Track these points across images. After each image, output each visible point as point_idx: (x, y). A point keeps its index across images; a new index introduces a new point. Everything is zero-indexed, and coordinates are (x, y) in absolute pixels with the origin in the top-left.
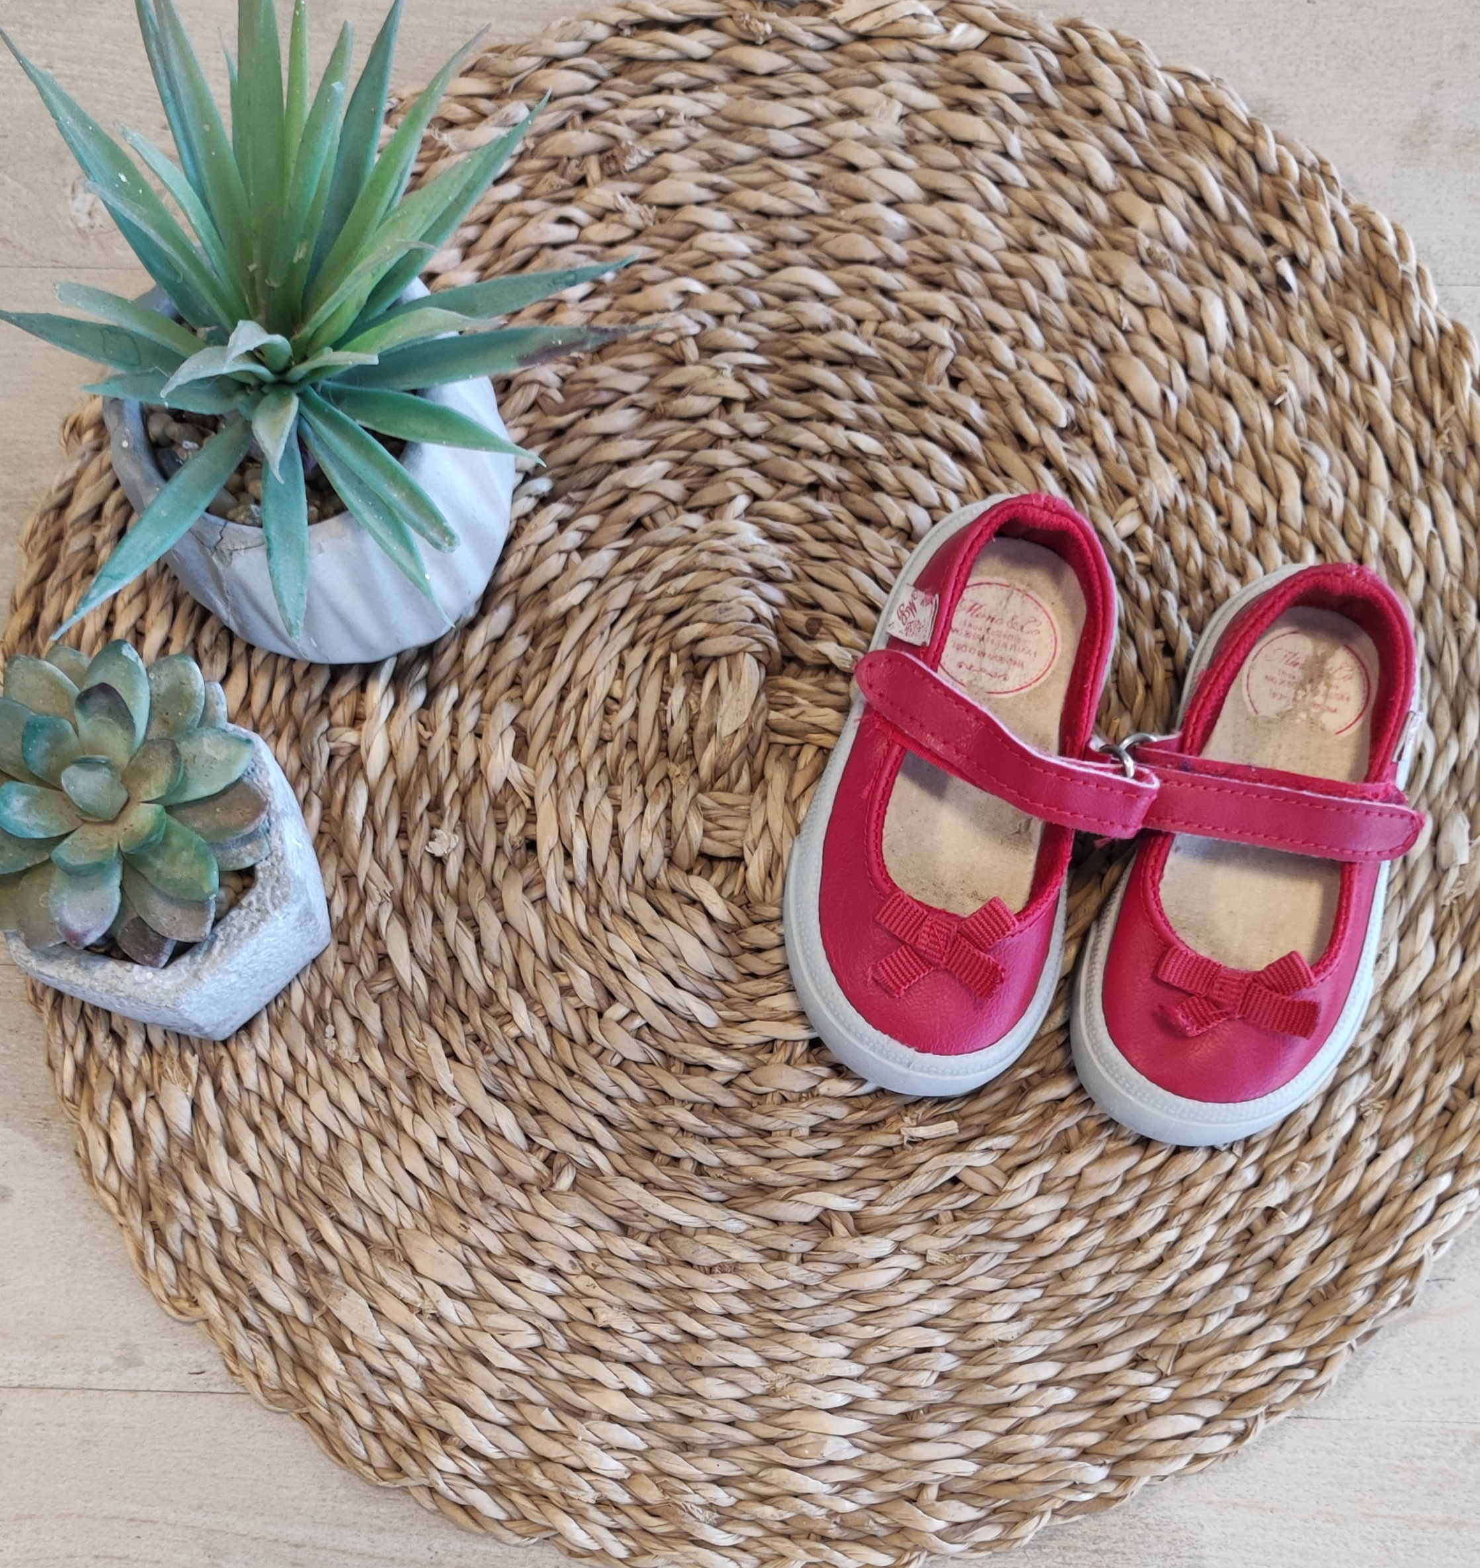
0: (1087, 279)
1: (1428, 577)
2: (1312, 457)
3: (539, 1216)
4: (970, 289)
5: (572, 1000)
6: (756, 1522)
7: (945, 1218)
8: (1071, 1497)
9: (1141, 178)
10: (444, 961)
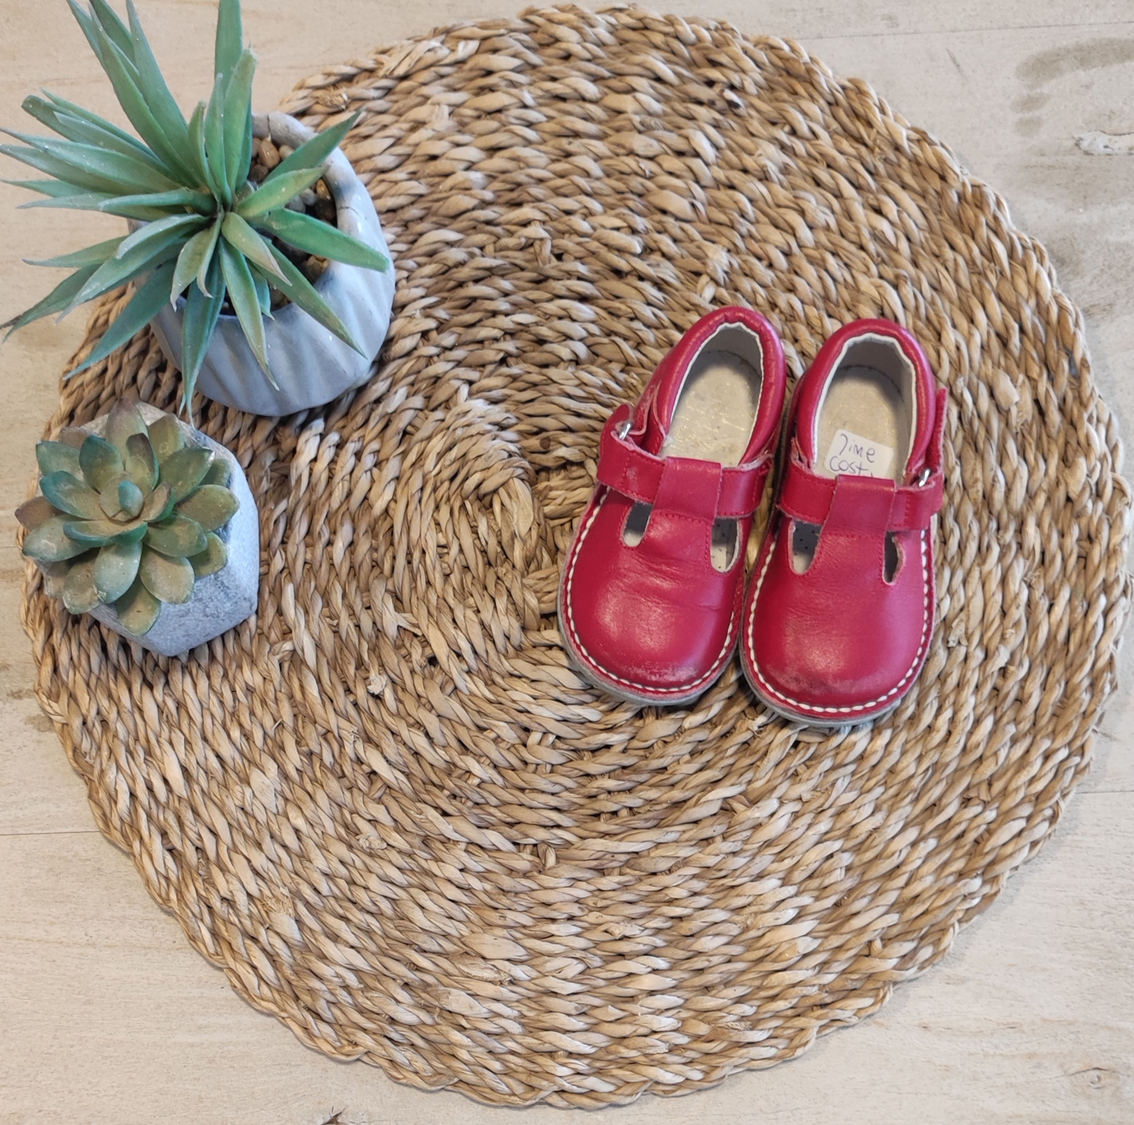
0: (610, 158)
1: (909, 239)
2: (803, 199)
3: (545, 888)
4: (541, 197)
5: (503, 745)
6: (776, 1015)
7: (801, 769)
8: (966, 905)
9: (615, 83)
10: (411, 758)
